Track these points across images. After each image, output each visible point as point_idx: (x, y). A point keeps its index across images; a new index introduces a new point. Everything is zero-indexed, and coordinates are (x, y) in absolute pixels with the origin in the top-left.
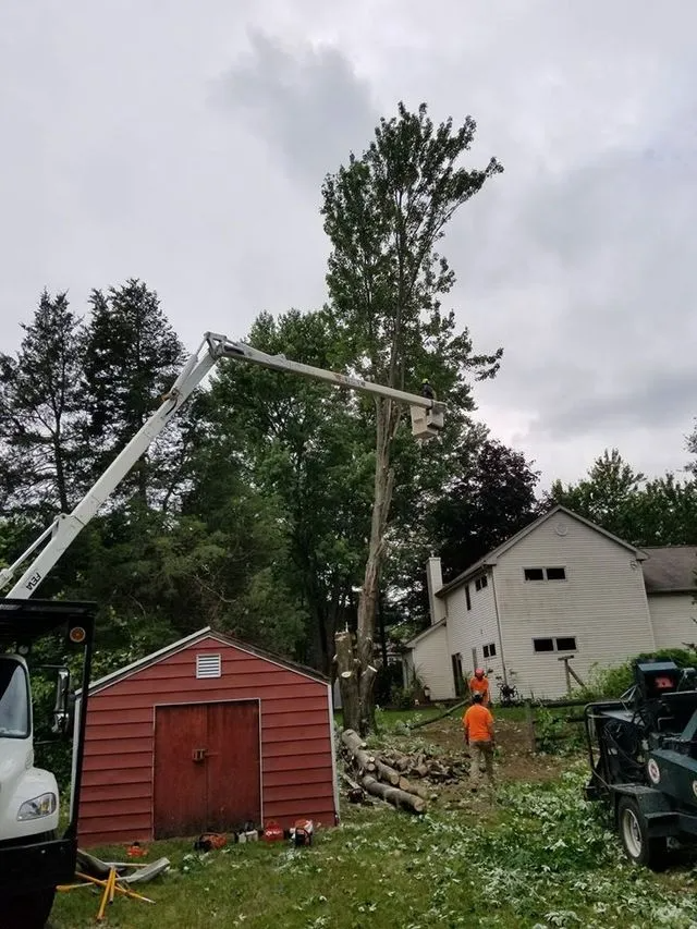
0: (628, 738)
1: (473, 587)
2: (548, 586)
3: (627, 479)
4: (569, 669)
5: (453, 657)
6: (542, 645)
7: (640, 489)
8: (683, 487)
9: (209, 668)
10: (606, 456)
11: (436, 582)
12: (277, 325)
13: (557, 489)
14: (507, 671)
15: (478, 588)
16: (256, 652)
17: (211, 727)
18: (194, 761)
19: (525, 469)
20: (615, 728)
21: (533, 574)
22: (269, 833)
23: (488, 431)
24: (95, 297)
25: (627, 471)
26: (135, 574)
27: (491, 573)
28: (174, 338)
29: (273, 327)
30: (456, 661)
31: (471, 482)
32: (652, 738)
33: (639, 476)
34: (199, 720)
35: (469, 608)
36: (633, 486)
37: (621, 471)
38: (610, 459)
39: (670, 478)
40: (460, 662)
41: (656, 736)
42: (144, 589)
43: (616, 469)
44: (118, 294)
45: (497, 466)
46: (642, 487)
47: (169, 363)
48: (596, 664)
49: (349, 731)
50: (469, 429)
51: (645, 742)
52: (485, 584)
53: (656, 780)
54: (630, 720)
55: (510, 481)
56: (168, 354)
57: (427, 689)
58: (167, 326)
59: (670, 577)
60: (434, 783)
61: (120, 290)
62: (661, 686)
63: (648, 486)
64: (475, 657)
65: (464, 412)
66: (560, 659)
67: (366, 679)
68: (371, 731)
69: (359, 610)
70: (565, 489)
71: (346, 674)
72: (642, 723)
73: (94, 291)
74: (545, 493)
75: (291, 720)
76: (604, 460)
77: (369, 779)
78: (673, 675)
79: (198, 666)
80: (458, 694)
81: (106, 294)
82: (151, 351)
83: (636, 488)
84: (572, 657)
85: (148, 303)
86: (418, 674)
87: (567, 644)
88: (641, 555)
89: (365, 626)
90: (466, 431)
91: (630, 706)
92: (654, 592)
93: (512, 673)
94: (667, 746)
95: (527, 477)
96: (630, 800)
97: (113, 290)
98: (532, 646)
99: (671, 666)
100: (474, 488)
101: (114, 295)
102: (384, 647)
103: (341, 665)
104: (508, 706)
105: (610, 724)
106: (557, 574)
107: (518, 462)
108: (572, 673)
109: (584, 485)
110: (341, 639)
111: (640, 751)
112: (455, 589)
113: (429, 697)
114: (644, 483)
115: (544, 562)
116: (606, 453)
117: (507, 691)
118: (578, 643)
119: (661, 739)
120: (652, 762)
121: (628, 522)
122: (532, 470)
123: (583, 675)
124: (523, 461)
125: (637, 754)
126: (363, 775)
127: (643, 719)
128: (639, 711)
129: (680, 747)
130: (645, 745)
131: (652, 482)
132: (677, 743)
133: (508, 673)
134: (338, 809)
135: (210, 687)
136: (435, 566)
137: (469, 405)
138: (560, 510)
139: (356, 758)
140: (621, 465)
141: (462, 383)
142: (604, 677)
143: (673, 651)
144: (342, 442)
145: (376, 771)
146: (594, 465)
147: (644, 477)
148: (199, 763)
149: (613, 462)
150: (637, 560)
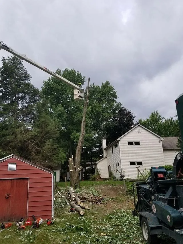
0: (147, 194)
1: (114, 147)
2: (135, 147)
3: (160, 118)
4: (139, 171)
5: (109, 166)
6: (132, 163)
7: (163, 121)
8: (175, 121)
9: (12, 167)
10: (154, 112)
11: (105, 145)
12: (62, 73)
13: (140, 121)
14: (122, 170)
15: (115, 147)
16: (29, 162)
17: (12, 186)
18: (6, 198)
19: (131, 115)
20: (143, 191)
21: (131, 143)
22: (26, 223)
23: (122, 105)
24: (3, 59)
25: (160, 116)
26: (8, 139)
27: (118, 143)
28: (26, 72)
29: (61, 73)
30: (109, 167)
31: (116, 119)
32: (155, 195)
33: (163, 118)
34: (8, 184)
35: (113, 153)
36: (161, 121)
37: (158, 116)
38: (155, 113)
39: (172, 118)
40: (110, 168)
41: (156, 195)
42: (11, 144)
43: (157, 116)
44: (10, 58)
45: (123, 114)
46: (164, 121)
47: (25, 80)
48: (146, 169)
49: (71, 187)
50: (116, 104)
51: (153, 196)
52: (117, 146)
53: (155, 212)
54: (148, 188)
55: (127, 118)
56: (25, 77)
57: (101, 175)
58: (24, 68)
59: (170, 145)
60: (93, 204)
61: (11, 57)
62: (159, 177)
63: (165, 120)
64: (114, 166)
65: (114, 99)
66: (136, 167)
67: (77, 172)
68: (78, 187)
69: (76, 152)
70: (143, 121)
71: (71, 170)
72: (152, 190)
73: (3, 57)
74: (136, 122)
75: (39, 185)
76: (153, 113)
77: (72, 202)
78: (164, 173)
79: (8, 167)
80: (109, 177)
81: (6, 58)
82: (20, 76)
83: (162, 121)
84: (140, 167)
85: (19, 61)
86: (99, 171)
87: (140, 163)
88: (162, 139)
89: (78, 156)
90: (115, 104)
91: (149, 183)
92: (165, 149)
93: (123, 171)
94: (160, 199)
95: (132, 117)
96: (145, 219)
97: (9, 57)
98: (129, 164)
99: (164, 170)
100: (117, 120)
101: (9, 59)
102: (92, 163)
103: (70, 168)
104: (121, 181)
105: (142, 189)
106: (137, 143)
107: (129, 113)
108: (140, 172)
109: (147, 120)
110: (70, 160)
111: (151, 200)
112: (110, 147)
113: (101, 177)
114: (164, 120)
115: (134, 140)
116: (154, 111)
117: (122, 176)
118: (143, 163)
119: (158, 196)
120: (153, 206)
121: (159, 130)
122: (133, 115)
123: (142, 172)
124: (131, 113)
125: (150, 201)
126: (71, 201)
127: (152, 188)
128: (151, 186)
129: (164, 200)
130: (153, 198)
131: (166, 119)
132: (163, 199)
133: (122, 171)
134: (53, 214)
135: (12, 173)
136: (104, 141)
137: (116, 97)
138: (139, 125)
139: (70, 196)
140: (158, 115)
141: (114, 91)
142: (148, 173)
143: (169, 166)
144: (79, 106)
145: (75, 200)
146: (151, 114)
147: (164, 118)
148: (7, 198)
149: (156, 114)
150: (161, 140)
